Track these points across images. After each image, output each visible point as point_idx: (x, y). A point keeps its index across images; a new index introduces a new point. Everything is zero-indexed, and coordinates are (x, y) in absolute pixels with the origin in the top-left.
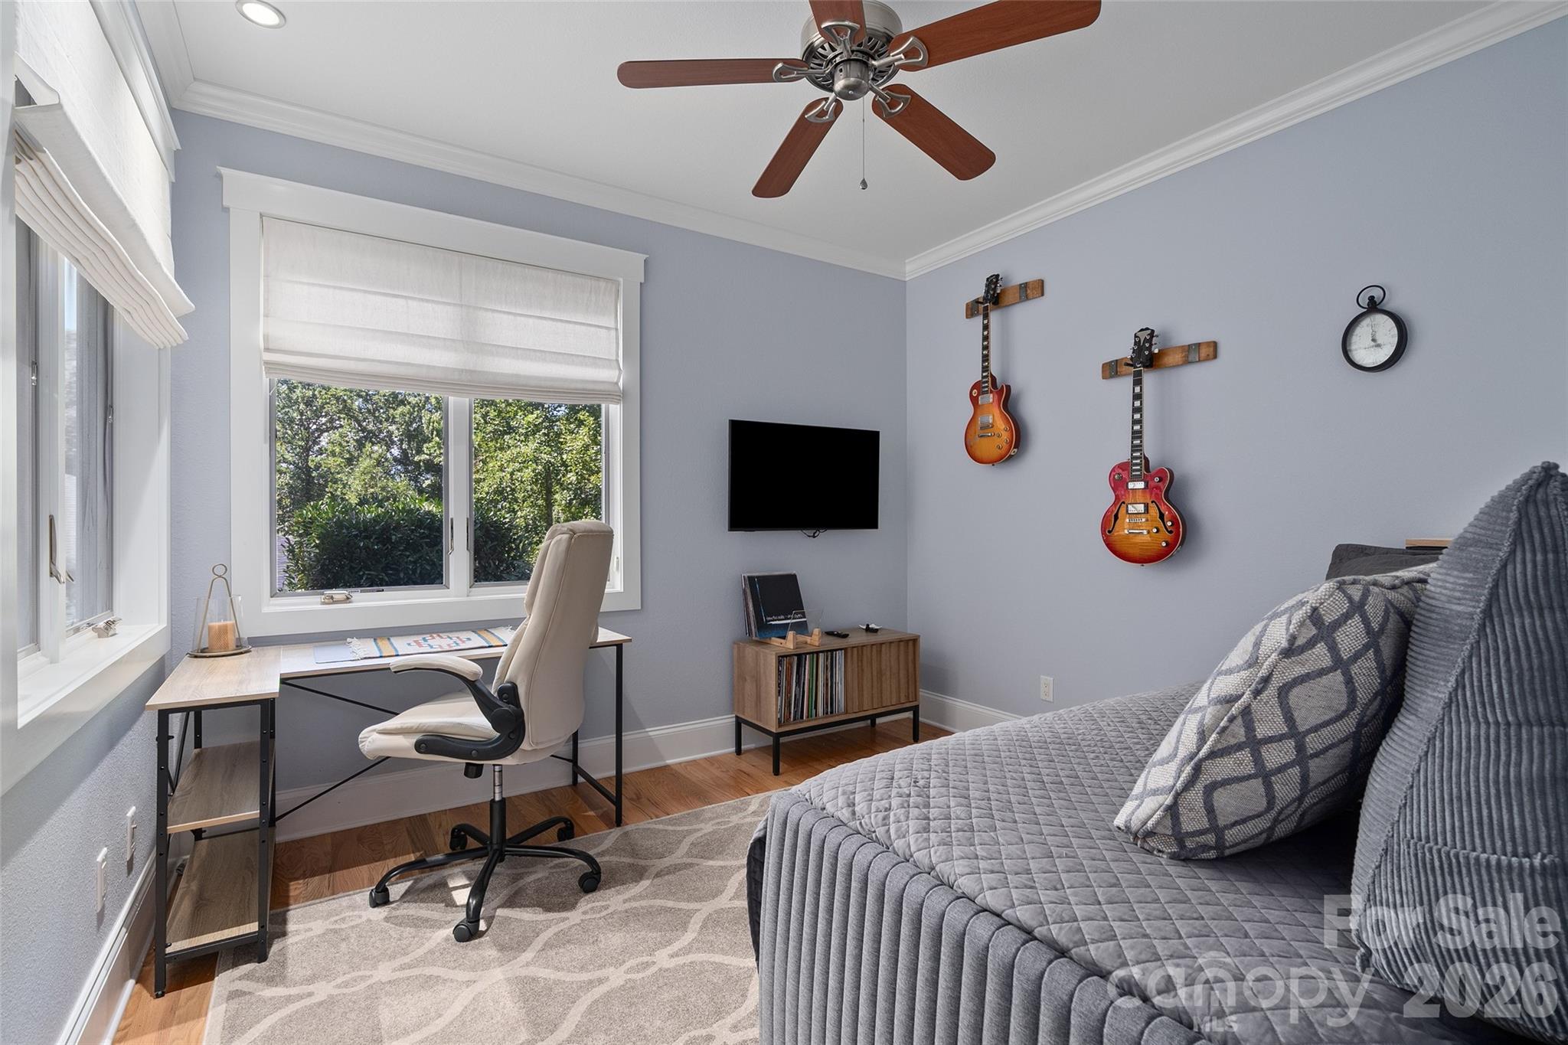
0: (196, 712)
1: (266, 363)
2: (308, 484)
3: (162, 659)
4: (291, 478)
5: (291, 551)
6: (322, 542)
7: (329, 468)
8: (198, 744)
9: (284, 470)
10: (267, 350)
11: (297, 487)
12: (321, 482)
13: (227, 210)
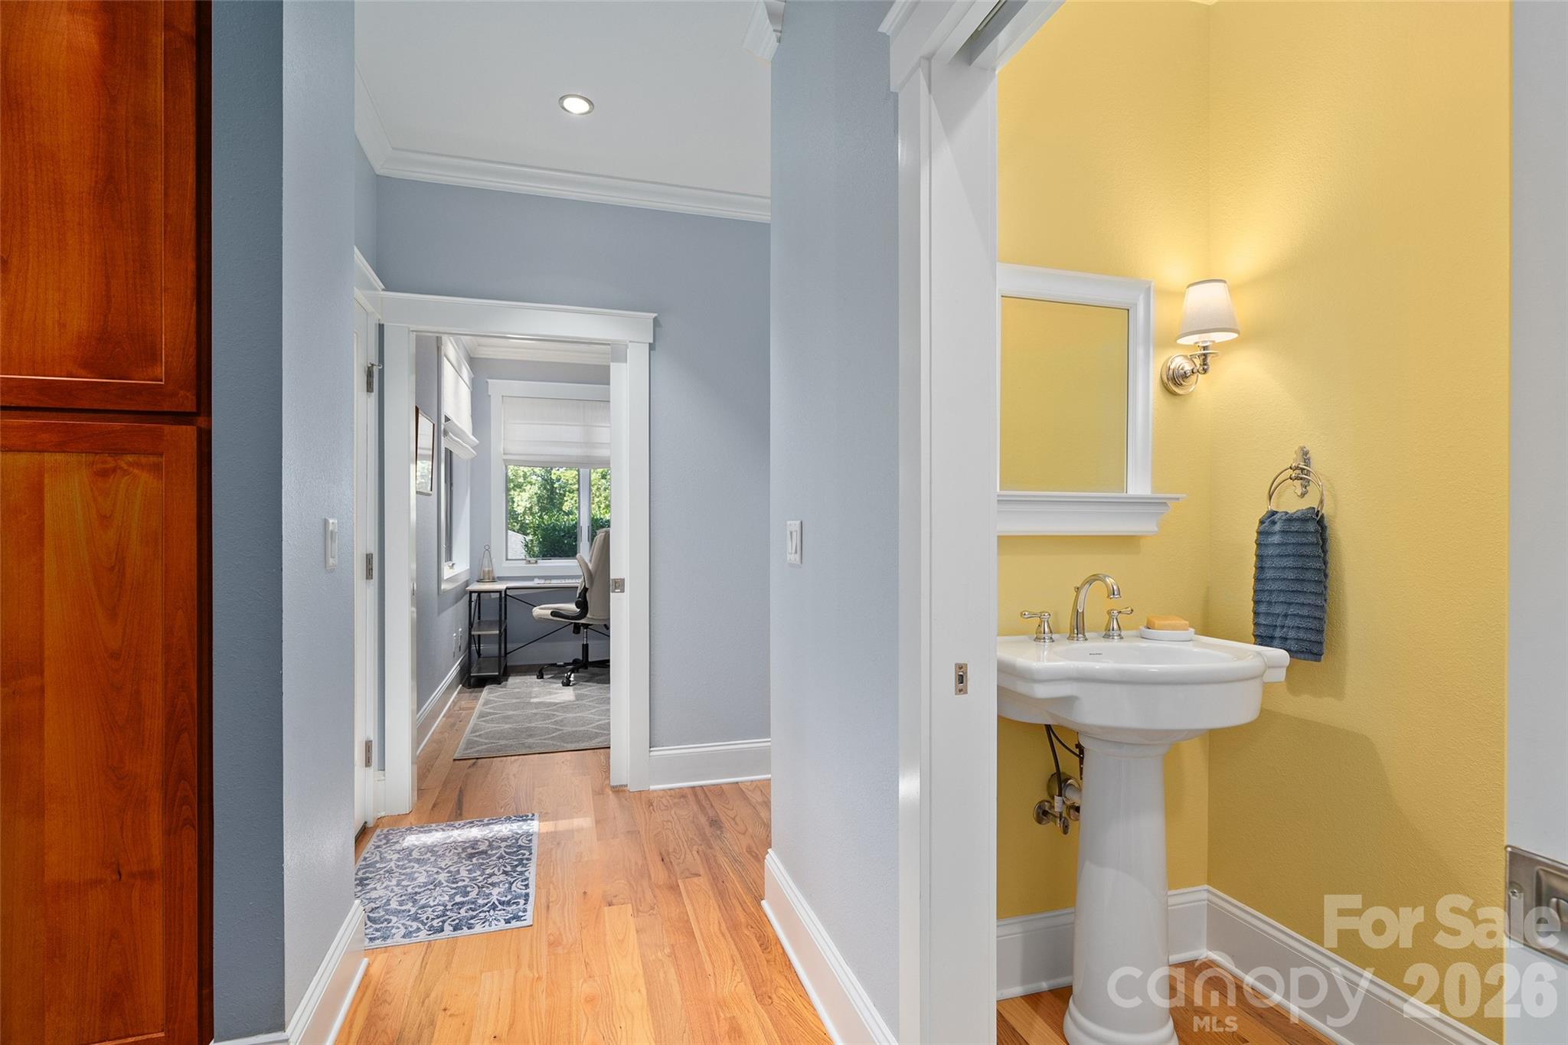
0: (479, 593)
1: (504, 460)
2: (552, 493)
3: (467, 581)
4: (539, 488)
5: (526, 546)
6: (544, 540)
7: (567, 480)
8: (479, 618)
9: (534, 482)
10: (504, 454)
11: (543, 496)
12: (561, 492)
13: (490, 396)
